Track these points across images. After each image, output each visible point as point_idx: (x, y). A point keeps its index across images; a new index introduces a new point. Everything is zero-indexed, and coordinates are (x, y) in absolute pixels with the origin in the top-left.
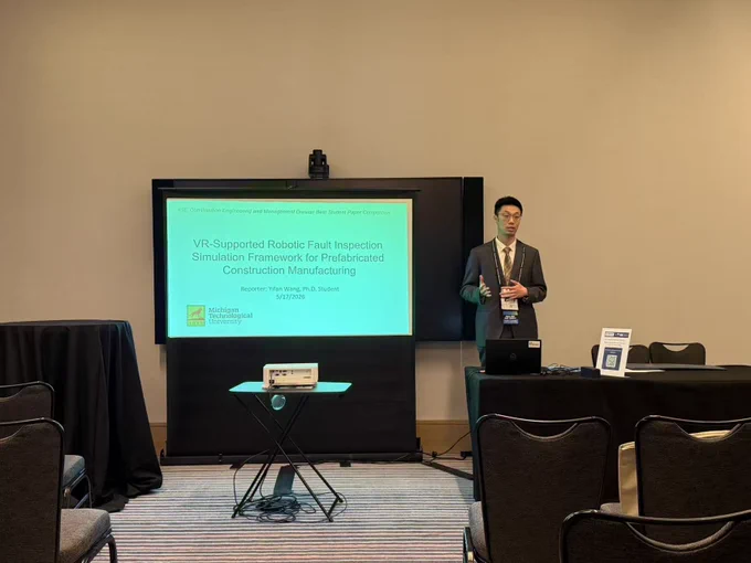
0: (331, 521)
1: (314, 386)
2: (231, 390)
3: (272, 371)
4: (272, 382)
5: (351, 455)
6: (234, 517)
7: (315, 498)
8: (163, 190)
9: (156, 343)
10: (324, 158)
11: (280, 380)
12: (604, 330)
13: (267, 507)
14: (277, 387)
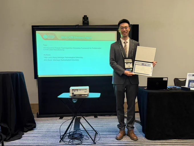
0: (95, 144)
1: (88, 95)
2: (58, 97)
3: (73, 90)
4: (73, 93)
5: (97, 114)
6: (60, 142)
7: (87, 132)
8: (35, 29)
9: (35, 79)
10: (87, 18)
11: (76, 93)
12: (188, 74)
13: (72, 137)
14: (75, 95)
